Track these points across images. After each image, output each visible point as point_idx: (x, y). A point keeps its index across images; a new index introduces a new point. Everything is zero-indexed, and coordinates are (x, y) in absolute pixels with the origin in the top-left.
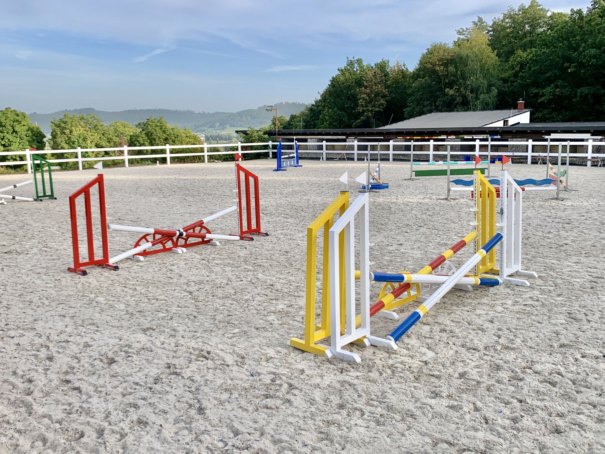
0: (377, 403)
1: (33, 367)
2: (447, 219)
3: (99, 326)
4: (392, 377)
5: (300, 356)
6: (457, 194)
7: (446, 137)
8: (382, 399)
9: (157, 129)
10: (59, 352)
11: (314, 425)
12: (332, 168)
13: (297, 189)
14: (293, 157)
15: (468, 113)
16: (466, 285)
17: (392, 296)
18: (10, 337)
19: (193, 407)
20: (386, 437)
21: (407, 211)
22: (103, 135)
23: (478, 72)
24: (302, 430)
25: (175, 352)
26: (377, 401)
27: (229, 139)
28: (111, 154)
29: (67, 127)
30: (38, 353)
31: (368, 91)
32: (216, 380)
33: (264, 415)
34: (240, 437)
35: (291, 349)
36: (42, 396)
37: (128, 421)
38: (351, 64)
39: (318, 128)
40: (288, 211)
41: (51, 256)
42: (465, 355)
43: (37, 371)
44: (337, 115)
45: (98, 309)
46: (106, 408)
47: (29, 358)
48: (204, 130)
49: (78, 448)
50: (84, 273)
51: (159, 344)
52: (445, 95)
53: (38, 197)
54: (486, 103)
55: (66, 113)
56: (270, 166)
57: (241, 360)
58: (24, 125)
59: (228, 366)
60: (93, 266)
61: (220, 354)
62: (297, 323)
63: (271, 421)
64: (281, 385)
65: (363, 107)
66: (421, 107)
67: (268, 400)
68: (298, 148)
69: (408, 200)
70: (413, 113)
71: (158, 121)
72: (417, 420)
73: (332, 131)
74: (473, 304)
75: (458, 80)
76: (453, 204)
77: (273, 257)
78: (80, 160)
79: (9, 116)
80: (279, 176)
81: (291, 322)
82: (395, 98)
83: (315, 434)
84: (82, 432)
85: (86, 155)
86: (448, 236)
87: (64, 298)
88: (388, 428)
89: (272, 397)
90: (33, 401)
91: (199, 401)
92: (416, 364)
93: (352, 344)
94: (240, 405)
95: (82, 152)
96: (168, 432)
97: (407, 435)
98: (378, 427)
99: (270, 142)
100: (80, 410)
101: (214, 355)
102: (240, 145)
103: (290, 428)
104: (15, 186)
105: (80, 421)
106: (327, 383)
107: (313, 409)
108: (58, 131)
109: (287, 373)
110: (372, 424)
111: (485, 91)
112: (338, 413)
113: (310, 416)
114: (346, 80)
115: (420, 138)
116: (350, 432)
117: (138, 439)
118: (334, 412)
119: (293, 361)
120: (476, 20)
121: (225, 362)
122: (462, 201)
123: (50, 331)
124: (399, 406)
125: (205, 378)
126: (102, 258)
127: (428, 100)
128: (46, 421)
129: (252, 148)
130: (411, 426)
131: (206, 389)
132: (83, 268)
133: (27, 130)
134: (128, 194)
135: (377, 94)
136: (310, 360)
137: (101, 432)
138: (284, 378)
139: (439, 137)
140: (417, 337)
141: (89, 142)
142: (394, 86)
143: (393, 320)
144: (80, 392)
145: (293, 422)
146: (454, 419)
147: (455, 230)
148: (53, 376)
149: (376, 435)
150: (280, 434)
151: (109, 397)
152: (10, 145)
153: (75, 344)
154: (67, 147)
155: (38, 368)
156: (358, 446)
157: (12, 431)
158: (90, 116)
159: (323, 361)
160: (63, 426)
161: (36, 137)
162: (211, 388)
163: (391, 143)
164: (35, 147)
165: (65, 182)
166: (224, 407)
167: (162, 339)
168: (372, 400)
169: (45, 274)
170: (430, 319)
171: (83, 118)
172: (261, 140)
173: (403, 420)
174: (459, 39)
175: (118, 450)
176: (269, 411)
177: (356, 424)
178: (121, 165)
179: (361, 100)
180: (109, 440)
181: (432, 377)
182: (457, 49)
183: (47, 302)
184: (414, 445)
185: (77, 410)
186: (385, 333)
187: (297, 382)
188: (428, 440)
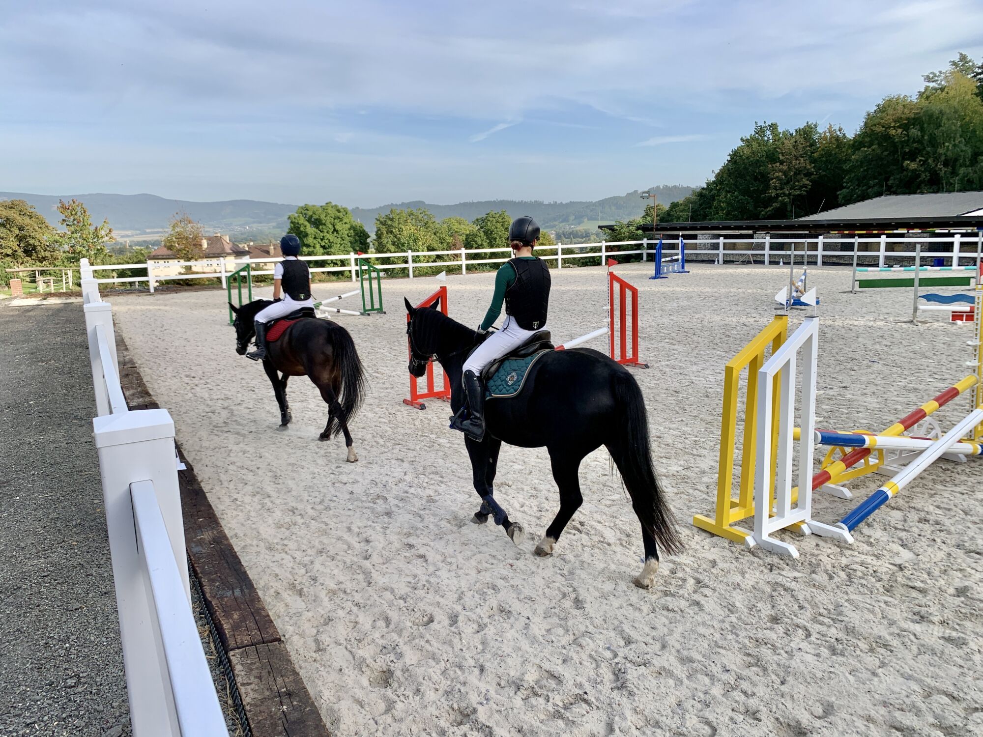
0: (829, 620)
1: (370, 523)
2: (914, 352)
3: (444, 475)
4: (848, 583)
5: (708, 540)
6: (926, 314)
7: (906, 232)
8: (836, 615)
9: (499, 225)
10: (398, 506)
11: (737, 641)
12: (732, 275)
13: (684, 303)
14: (677, 260)
15: (939, 195)
16: (956, 455)
17: (843, 465)
18: (342, 483)
19: (567, 598)
20: (847, 675)
21: (850, 338)
22: (435, 234)
23: (958, 135)
24: (719, 647)
25: (539, 518)
26: (829, 618)
27: (586, 236)
28: (446, 258)
29: (393, 225)
30: (375, 506)
31: (785, 168)
32: (594, 562)
33: (664, 620)
34: (633, 646)
35: (695, 530)
36: (382, 562)
37: (486, 608)
38: (761, 131)
39: (710, 220)
40: (673, 335)
41: (384, 383)
42: (964, 561)
43: (374, 529)
44: (738, 201)
45: (441, 453)
46: (458, 586)
47: (364, 511)
48: (555, 226)
49: (428, 637)
50: (422, 407)
51: (517, 506)
52: (903, 169)
53: (365, 310)
54: (968, 181)
55: (392, 208)
56: (645, 272)
57: (626, 539)
58: (346, 223)
59: (609, 544)
60: (432, 398)
61: (598, 528)
62: (700, 494)
63: (675, 629)
64: (684, 580)
65: (777, 190)
66: (864, 188)
67: (669, 598)
68: (685, 246)
69: (850, 323)
70: (852, 196)
71: (500, 215)
72: (895, 653)
73: (733, 223)
74: (970, 484)
75: (925, 148)
76: (922, 330)
77: (658, 398)
78: (411, 265)
79: (329, 212)
80: (657, 286)
81: (691, 491)
82: (825, 176)
83: (740, 656)
84: (431, 615)
85: (418, 259)
86: (918, 377)
87: (401, 437)
88: (851, 661)
89: (673, 596)
90: (371, 567)
91: (575, 590)
92: (884, 567)
93: (784, 530)
94: (629, 602)
95: (412, 256)
96: (538, 628)
97: (881, 675)
98: (834, 657)
99: (645, 239)
100: (427, 585)
101: (589, 528)
102: (604, 244)
103: (702, 643)
104: (340, 298)
105: (428, 600)
106: (751, 583)
107: (733, 619)
108: (384, 230)
109: (692, 563)
110: (825, 652)
111: (968, 163)
112: (771, 629)
113: (729, 628)
114: (753, 153)
115: (864, 232)
116: (791, 659)
117: (501, 633)
118: (765, 626)
119: (698, 547)
120: (956, 58)
121: (605, 539)
122: (936, 325)
123: (387, 478)
124: (864, 629)
125: (580, 558)
126: (443, 389)
127: (875, 178)
128: (388, 595)
129: (619, 248)
130: (886, 661)
131: (583, 575)
132: (420, 401)
133: (349, 229)
134: (467, 308)
135: (798, 172)
136: (724, 548)
137: (454, 619)
138: (688, 569)
139: (895, 232)
140: (883, 528)
141: (420, 243)
142: (824, 159)
143: (843, 499)
144: (426, 561)
145: (706, 635)
146: (955, 658)
147: (929, 369)
148: (394, 538)
149: (832, 670)
150: (689, 649)
151: (460, 572)
152: (330, 247)
153: (416, 497)
154: (393, 250)
155: (375, 525)
156: (806, 681)
157: (350, 604)
158: (420, 211)
159: (743, 550)
160: (407, 604)
161: (359, 237)
162: (590, 574)
163: (821, 240)
164: (358, 249)
165: (394, 293)
166: (608, 602)
167: (521, 500)
168: (820, 615)
169: (378, 406)
170: (901, 502)
171: (412, 214)
172: (633, 237)
173: (872, 650)
174: (927, 88)
175: (476, 644)
176: (671, 615)
177: (800, 649)
178: (457, 272)
179: (774, 180)
180: (465, 631)
181: (912, 590)
182: (925, 103)
183: (381, 442)
184: (893, 692)
185: (424, 585)
186: (831, 518)
187: (707, 578)
188: (916, 687)
